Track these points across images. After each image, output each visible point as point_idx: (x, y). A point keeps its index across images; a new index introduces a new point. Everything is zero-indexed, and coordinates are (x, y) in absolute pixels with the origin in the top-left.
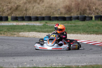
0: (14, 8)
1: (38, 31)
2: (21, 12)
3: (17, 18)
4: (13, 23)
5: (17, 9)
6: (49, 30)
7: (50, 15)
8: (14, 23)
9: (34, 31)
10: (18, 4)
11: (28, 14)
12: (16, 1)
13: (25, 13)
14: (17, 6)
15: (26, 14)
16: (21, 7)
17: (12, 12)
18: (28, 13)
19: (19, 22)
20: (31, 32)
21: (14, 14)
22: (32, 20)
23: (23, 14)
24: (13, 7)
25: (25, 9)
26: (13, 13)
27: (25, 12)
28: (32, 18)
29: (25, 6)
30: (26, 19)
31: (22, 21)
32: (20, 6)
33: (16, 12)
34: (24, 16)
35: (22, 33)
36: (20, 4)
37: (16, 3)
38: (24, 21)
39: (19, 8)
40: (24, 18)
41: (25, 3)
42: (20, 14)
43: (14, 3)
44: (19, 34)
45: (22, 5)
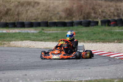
0: (4, 12)
1: (33, 40)
2: (12, 17)
3: (8, 25)
4: (2, 30)
5: (7, 13)
6: (46, 38)
7: (47, 21)
8: (4, 30)
9: (28, 40)
10: (8, 7)
11: (21, 20)
12: (6, 4)
13: (16, 19)
14: (7, 9)
15: (19, 20)
16: (12, 11)
17: (2, 17)
18: (20, 18)
19: (9, 29)
20: (24, 41)
21: (4, 20)
22: (26, 26)
23: (14, 19)
24: (2, 11)
25: (16, 13)
26: (2, 19)
27: (17, 17)
28: (25, 24)
29: (17, 10)
30: (18, 25)
31: (13, 28)
32: (10, 10)
33: (6, 17)
34: (16, 22)
35: (14, 42)
36: (11, 8)
37: (5, 7)
38: (15, 28)
39: (9, 12)
40: (16, 24)
41: (17, 6)
42: (11, 19)
43: (3, 6)
44: (10, 44)
45: (13, 9)
